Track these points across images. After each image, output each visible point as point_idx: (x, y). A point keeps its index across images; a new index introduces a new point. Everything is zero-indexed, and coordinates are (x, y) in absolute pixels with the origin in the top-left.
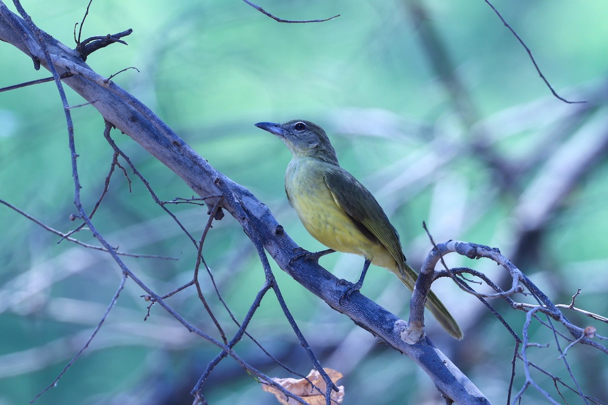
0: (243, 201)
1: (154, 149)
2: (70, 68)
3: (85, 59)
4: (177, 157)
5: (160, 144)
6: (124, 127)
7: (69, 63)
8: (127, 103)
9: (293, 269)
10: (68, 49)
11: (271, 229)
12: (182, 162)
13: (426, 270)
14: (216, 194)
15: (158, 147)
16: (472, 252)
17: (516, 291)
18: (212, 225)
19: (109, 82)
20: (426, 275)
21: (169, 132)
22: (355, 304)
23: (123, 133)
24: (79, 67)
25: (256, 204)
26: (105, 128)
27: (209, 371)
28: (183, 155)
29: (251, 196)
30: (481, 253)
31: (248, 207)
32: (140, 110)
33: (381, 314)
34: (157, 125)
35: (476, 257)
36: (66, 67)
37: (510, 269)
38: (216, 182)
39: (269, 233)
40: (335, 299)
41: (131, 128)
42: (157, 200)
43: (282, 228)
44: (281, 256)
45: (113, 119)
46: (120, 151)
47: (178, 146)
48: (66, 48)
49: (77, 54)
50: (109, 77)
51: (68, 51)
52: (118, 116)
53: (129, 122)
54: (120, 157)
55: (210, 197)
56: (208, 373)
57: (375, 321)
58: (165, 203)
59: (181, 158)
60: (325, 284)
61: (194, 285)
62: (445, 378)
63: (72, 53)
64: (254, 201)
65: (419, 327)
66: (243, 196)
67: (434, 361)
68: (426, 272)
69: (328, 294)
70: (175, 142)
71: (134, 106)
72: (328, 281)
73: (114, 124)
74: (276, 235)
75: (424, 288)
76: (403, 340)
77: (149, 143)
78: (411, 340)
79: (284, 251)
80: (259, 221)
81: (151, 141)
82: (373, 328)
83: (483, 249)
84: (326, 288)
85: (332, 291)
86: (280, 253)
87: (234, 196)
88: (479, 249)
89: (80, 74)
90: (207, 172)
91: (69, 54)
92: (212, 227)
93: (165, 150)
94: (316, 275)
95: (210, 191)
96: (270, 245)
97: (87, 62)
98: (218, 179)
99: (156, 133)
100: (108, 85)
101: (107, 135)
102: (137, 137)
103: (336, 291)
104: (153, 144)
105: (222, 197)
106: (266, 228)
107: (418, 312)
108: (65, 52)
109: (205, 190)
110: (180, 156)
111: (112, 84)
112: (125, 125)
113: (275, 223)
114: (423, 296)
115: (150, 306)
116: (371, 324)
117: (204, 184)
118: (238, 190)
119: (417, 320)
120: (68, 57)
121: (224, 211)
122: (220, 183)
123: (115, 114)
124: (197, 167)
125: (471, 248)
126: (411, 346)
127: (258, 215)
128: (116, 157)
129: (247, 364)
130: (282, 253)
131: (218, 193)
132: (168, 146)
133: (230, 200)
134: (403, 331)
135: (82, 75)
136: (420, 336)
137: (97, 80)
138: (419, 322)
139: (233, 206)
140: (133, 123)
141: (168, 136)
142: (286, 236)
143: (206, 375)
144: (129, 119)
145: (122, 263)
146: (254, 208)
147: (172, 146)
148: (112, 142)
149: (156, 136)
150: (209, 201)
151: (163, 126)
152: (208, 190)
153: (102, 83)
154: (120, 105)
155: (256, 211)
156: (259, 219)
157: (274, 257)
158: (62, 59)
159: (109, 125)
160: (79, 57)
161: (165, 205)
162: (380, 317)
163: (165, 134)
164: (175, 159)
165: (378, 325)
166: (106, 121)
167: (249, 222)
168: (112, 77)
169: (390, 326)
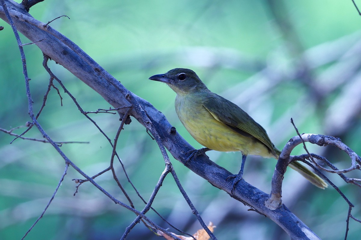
0: (146, 110)
1: (80, 74)
2: (19, 16)
3: (28, 10)
4: (97, 80)
5: (85, 70)
6: (58, 59)
7: (17, 13)
8: (59, 41)
9: (184, 158)
10: (16, 3)
11: (167, 130)
12: (100, 83)
13: (284, 156)
14: (126, 105)
15: (83, 73)
16: (321, 141)
17: (355, 168)
18: (123, 127)
19: (47, 26)
20: (284, 159)
21: (92, 61)
22: (231, 183)
23: (57, 63)
24: (24, 16)
25: (155, 112)
26: (43, 59)
27: (127, 233)
28: (101, 78)
29: (151, 107)
30: (328, 141)
31: (150, 115)
32: (70, 47)
33: (250, 189)
34: (83, 57)
35: (324, 145)
36: (16, 16)
37: (349, 152)
38: (127, 97)
39: (166, 133)
40: (215, 179)
41: (63, 59)
42: (82, 111)
43: (175, 129)
44: (175, 149)
45: (49, 53)
46: (55, 76)
47: (99, 71)
48: (14, 3)
49: (23, 7)
50: (47, 23)
51: (16, 5)
52: (54, 51)
53: (62, 55)
54: (55, 81)
55: (123, 108)
56: (126, 235)
57: (245, 194)
58: (88, 113)
59: (100, 80)
60: (207, 168)
61: (111, 170)
62: (299, 233)
63: (19, 6)
64: (154, 110)
65: (278, 197)
66: (146, 107)
67: (290, 222)
68: (284, 158)
69: (210, 176)
70: (96, 69)
71: (65, 43)
72: (210, 166)
73: (50, 56)
74: (171, 134)
75: (282, 169)
76: (267, 207)
77: (76, 69)
78: (273, 207)
79: (177, 146)
80: (158, 124)
81: (78, 68)
82: (244, 199)
83: (329, 139)
84: (209, 171)
85: (213, 173)
86: (174, 147)
87: (140, 106)
88: (326, 139)
89: (26, 21)
90: (120, 90)
91: (17, 7)
92: (123, 129)
93: (88, 75)
94: (201, 162)
95: (122, 104)
96: (166, 141)
97: (30, 12)
98: (128, 95)
99: (81, 62)
100: (46, 29)
101: (45, 65)
102: (67, 65)
103: (217, 173)
104: (80, 70)
105: (131, 107)
106: (164, 129)
107: (278, 187)
108: (14, 5)
109: (118, 103)
110: (99, 79)
111: (49, 28)
112: (59, 57)
113: (170, 125)
114: (281, 175)
115: (78, 186)
116: (243, 196)
117: (117, 99)
118: (142, 102)
119: (277, 192)
120: (16, 9)
121: (131, 117)
122: (130, 98)
123: (51, 49)
124: (112, 86)
125: (320, 138)
126: (273, 211)
127: (157, 120)
128: (52, 80)
129: (157, 226)
130: (175, 146)
131: (128, 104)
132: (90, 72)
133: (137, 110)
134: (267, 200)
135: (27, 22)
136: (279, 204)
137: (39, 25)
138: (278, 194)
139: (140, 114)
140: (64, 56)
141: (91, 65)
142: (178, 135)
143: (125, 236)
144: (61, 53)
145: (64, 156)
146: (154, 115)
147: (93, 72)
148: (48, 70)
149: (81, 64)
150: (121, 111)
151: (87, 57)
152: (120, 103)
153: (42, 28)
154: (54, 43)
155: (155, 117)
156: (158, 123)
157: (170, 150)
158: (12, 10)
159: (47, 57)
160: (24, 9)
161: (87, 115)
162: (249, 191)
163: (89, 63)
164: (96, 81)
165: (248, 197)
166: (44, 54)
167: (152, 125)
168: (49, 23)
169: (256, 197)
